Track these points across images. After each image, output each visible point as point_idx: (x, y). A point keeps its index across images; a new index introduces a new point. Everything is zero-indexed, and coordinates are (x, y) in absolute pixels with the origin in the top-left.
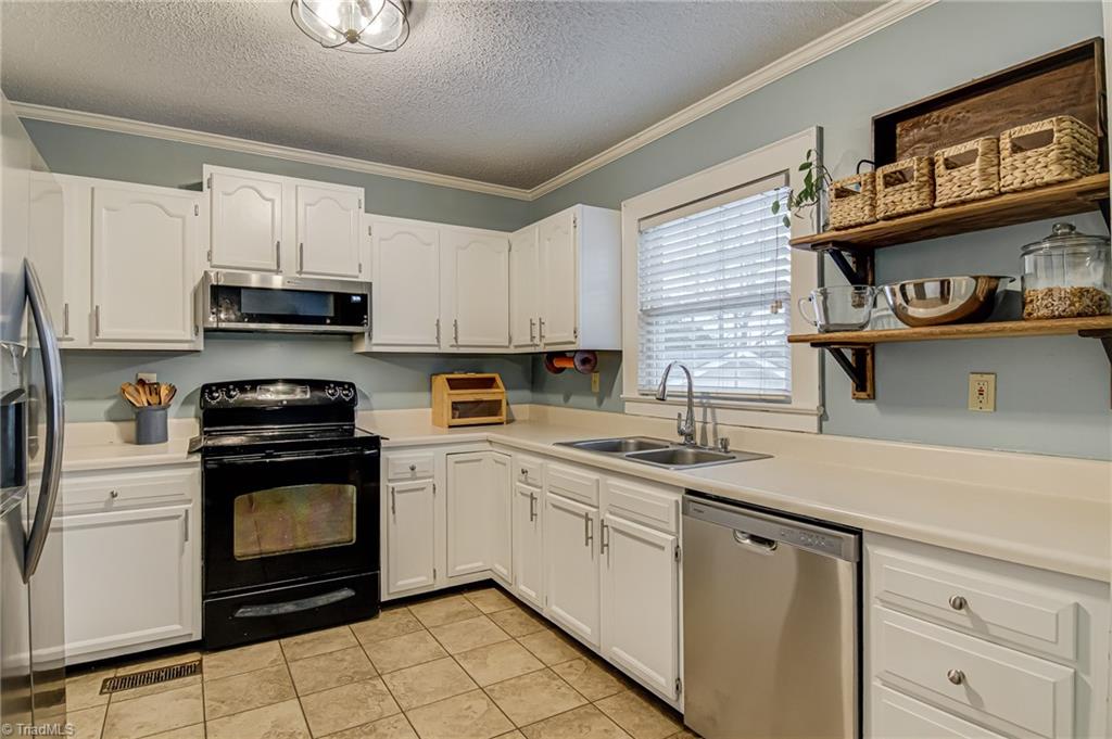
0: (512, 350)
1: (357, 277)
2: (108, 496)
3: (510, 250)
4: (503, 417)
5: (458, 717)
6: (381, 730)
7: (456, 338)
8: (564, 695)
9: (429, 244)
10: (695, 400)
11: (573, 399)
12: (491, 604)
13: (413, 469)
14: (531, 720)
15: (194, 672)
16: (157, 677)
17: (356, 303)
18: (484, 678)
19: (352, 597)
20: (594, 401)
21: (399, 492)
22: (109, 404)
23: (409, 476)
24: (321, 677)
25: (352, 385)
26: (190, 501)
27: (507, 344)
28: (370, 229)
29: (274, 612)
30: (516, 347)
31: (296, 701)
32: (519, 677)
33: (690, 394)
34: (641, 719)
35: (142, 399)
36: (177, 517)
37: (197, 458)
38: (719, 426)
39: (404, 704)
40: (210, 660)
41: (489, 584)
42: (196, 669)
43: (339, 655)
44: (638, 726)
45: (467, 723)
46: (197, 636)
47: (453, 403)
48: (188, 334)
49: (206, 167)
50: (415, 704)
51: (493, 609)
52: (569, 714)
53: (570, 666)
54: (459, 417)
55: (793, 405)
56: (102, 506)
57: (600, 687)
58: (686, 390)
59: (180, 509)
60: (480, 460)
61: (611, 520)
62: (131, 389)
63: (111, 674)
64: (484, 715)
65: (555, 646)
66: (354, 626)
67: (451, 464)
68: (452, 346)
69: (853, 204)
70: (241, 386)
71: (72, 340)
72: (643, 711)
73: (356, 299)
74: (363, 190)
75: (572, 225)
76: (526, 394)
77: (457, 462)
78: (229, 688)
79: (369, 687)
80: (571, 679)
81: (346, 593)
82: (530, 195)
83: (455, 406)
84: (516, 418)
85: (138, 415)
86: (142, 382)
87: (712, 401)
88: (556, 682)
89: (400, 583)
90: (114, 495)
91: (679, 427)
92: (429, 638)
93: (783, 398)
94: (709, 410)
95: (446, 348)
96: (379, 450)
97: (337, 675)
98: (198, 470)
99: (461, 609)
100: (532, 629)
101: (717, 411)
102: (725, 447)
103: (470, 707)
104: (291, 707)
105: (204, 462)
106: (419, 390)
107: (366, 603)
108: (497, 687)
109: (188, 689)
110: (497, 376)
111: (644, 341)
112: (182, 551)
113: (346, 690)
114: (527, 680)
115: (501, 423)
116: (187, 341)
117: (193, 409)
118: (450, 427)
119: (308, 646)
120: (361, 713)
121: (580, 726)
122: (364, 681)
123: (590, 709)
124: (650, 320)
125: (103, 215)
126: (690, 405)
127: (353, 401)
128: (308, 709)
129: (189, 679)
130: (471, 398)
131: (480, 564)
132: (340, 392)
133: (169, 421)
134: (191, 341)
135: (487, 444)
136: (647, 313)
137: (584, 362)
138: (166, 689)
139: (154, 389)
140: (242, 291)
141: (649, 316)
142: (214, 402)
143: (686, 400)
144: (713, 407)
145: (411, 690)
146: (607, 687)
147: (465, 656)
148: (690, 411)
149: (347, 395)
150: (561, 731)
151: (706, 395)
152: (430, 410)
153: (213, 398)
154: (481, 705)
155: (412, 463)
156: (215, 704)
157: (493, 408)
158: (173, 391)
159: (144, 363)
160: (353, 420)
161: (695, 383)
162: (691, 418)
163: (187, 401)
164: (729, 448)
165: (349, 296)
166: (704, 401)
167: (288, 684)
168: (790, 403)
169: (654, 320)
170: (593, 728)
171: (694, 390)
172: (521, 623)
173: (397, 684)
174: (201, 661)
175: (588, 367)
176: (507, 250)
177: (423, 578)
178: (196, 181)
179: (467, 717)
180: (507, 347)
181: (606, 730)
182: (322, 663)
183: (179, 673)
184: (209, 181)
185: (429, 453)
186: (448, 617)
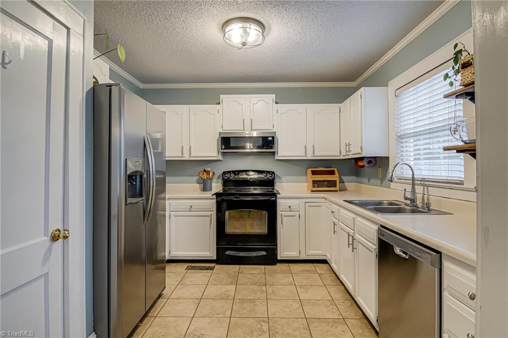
0: (342, 158)
1: (272, 130)
2: (190, 207)
3: (340, 112)
4: (337, 188)
5: (285, 307)
6: (256, 303)
7: (314, 153)
8: (333, 312)
9: (302, 114)
10: (416, 182)
11: (372, 181)
12: (323, 270)
13: (290, 207)
14: (313, 317)
15: (211, 270)
16: (202, 268)
17: (270, 141)
18: (303, 296)
19: (265, 255)
20: (379, 181)
21: (284, 216)
22: (197, 177)
23: (289, 210)
24: (246, 281)
25: (273, 173)
26: (212, 211)
27: (339, 155)
28: (277, 110)
29: (238, 255)
30: (344, 156)
31: (235, 286)
32: (318, 300)
33: (413, 179)
34: (364, 332)
35: (205, 176)
36: (208, 216)
37: (215, 197)
38: (430, 196)
39: (269, 297)
40: (218, 267)
41: (325, 262)
42: (212, 269)
43: (256, 275)
44: (360, 334)
45: (288, 310)
46: (215, 258)
47: (313, 181)
48: (215, 154)
49: (221, 96)
50: (272, 298)
51: (323, 272)
52: (330, 320)
53: (343, 302)
54: (317, 187)
55: (465, 186)
56: (188, 210)
57: (352, 314)
58: (411, 176)
59: (209, 213)
60: (320, 206)
61: (357, 237)
62: (201, 173)
63: (190, 264)
64: (295, 309)
65: (341, 293)
66: (266, 266)
67: (307, 207)
68: (312, 156)
69: (470, 71)
70: (234, 172)
71: (184, 157)
72: (367, 330)
73: (270, 138)
74: (274, 95)
75: (360, 97)
76: (354, 178)
77: (310, 206)
78: (218, 277)
79: (260, 288)
80: (340, 307)
81: (264, 253)
82: (355, 84)
83: (314, 182)
84: (348, 189)
85: (204, 181)
86: (205, 171)
87: (426, 183)
88: (332, 306)
89: (285, 253)
90: (191, 207)
91: (404, 196)
92: (291, 277)
93: (459, 182)
94: (426, 187)
95: (310, 157)
96: (276, 198)
97: (252, 281)
98: (215, 201)
99: (309, 269)
100: (335, 284)
101: (429, 188)
102: (429, 208)
103: (292, 305)
104: (233, 287)
105: (217, 198)
106: (301, 175)
107: (271, 259)
108: (306, 301)
109: (207, 274)
110: (336, 170)
111: (399, 151)
112: (210, 228)
113: (252, 287)
114: (320, 302)
115: (337, 191)
116: (215, 157)
117: (220, 180)
118: (312, 191)
119: (248, 269)
120: (253, 295)
121: (332, 326)
122: (260, 285)
123: (342, 321)
124: (402, 140)
125: (192, 116)
126: (413, 185)
127: (274, 179)
128: (237, 289)
129: (209, 271)
130: (322, 179)
131: (321, 252)
132: (269, 176)
133: (213, 184)
134: (216, 157)
135: (324, 199)
136: (401, 137)
137: (369, 162)
138: (202, 272)
139: (208, 173)
140: (231, 139)
141: (402, 138)
142: (226, 178)
143: (411, 181)
144: (428, 186)
145: (274, 293)
146: (355, 315)
147: (301, 287)
148: (413, 188)
149: (271, 177)
150: (323, 325)
151: (423, 180)
152: (306, 184)
153: (231, 176)
154: (296, 305)
155: (290, 205)
156: (212, 280)
157: (332, 184)
158: (214, 173)
159: (207, 164)
160: (274, 186)
161: (415, 173)
162: (413, 191)
163: (219, 178)
164: (431, 208)
165: (267, 137)
166: (422, 182)
167: (236, 280)
168: (463, 184)
169: (404, 140)
170: (338, 328)
171: (415, 176)
172: (332, 280)
173: (270, 290)
174: (215, 266)
175: (371, 165)
176: (339, 112)
177: (295, 253)
178: (218, 102)
179: (288, 308)
180: (339, 156)
181: (343, 331)
182: (249, 276)
183: (207, 268)
184: (222, 100)
185: (297, 201)
186: (302, 271)
